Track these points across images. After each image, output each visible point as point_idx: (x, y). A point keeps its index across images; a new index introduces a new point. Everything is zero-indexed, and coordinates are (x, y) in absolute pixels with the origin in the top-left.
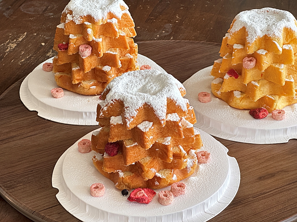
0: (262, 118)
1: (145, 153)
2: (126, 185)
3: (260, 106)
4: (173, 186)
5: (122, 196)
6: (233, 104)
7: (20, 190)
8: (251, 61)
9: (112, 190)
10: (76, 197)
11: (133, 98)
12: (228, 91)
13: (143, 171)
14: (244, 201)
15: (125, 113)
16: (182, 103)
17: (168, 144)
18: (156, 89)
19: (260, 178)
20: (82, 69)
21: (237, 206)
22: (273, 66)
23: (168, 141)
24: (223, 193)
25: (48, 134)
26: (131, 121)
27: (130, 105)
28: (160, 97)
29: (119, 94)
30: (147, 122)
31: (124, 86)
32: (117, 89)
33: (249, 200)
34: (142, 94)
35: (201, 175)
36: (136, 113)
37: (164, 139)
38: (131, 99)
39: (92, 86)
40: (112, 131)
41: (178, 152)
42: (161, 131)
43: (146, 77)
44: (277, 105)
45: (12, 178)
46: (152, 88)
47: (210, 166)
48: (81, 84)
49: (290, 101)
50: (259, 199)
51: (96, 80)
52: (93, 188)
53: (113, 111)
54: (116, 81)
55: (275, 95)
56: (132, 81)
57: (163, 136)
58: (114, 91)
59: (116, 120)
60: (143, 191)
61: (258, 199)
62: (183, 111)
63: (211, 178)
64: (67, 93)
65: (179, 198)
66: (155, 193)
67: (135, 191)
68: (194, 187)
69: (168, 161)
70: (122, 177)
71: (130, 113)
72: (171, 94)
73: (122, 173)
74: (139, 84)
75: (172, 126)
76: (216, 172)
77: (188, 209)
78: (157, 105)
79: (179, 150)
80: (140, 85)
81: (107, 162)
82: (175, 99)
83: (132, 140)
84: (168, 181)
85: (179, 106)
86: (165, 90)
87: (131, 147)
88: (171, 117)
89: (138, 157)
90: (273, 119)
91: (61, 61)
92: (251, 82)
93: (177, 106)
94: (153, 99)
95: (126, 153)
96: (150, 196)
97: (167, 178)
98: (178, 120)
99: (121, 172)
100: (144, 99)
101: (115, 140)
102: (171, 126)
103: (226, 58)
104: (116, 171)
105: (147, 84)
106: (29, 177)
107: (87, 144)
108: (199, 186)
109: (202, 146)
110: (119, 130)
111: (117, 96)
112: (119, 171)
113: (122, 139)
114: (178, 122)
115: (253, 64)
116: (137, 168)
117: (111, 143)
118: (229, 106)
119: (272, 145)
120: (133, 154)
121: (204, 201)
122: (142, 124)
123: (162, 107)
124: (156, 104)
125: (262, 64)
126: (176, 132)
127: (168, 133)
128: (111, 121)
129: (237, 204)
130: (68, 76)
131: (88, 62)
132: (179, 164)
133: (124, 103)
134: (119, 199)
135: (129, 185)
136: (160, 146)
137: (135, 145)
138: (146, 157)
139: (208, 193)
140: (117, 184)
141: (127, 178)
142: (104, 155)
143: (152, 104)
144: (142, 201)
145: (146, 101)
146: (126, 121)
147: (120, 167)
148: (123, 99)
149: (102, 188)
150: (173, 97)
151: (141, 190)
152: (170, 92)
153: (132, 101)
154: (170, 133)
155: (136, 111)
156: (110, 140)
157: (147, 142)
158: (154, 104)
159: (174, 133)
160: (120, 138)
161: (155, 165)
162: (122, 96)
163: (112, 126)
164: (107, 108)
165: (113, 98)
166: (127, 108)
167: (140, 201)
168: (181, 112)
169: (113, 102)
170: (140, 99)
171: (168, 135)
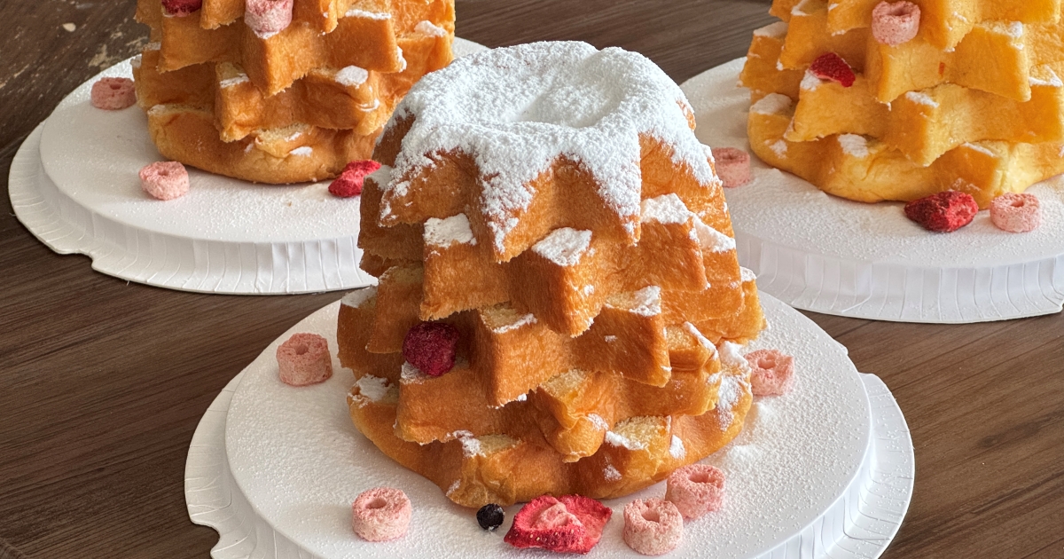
0: (957, 228)
1: (561, 355)
2: (491, 490)
3: (939, 186)
4: (675, 482)
5: (479, 533)
6: (840, 185)
7: (62, 540)
8: (900, 13)
9: (436, 512)
11: (512, 141)
12: (817, 137)
13: (558, 426)
14: (943, 527)
15: (484, 199)
16: (692, 153)
17: (654, 314)
18: (590, 107)
19: (989, 444)
20: (259, 79)
21: (920, 547)
22: (984, 30)
23: (651, 302)
24: (862, 504)
25: (141, 333)
26: (509, 229)
27: (501, 166)
28: (615, 131)
29: (455, 128)
30: (568, 232)
31: (465, 103)
32: (440, 114)
33: (963, 521)
34: (544, 127)
35: (770, 437)
36: (528, 196)
37: (633, 296)
38: (504, 143)
39: (299, 147)
40: (433, 274)
41: (688, 346)
42: (619, 266)
43: (542, 71)
44: (1004, 176)
45: (24, 500)
46: (575, 102)
47: (798, 403)
48: (257, 140)
49: (1046, 165)
50: (999, 516)
51: (311, 124)
52: (363, 507)
53: (432, 197)
54: (432, 87)
55: (993, 140)
56: (491, 86)
57: (631, 284)
58: (429, 119)
59: (448, 230)
60: (561, 506)
61: (993, 515)
62: (701, 184)
63: (808, 447)
64: (201, 180)
65: (704, 523)
66: (606, 513)
67: (532, 508)
68: (752, 482)
69: (655, 383)
70: (478, 457)
71: (505, 199)
72: (652, 120)
73: (474, 440)
74: (523, 93)
75: (664, 243)
76: (825, 424)
78: (606, 161)
79: (690, 340)
80: (527, 96)
81: (415, 399)
82: (669, 139)
83: (510, 305)
84: (655, 460)
85: (684, 166)
86: (630, 107)
87: (514, 331)
88: (656, 208)
89: (537, 371)
90: (997, 231)
91: (173, 56)
92: (902, 96)
93: (677, 166)
94: (591, 138)
95: (493, 358)
96: (591, 523)
97: (651, 448)
98: (685, 220)
99: (471, 438)
100: (555, 141)
101: (444, 312)
102: (658, 244)
103: (804, 14)
104: (448, 435)
105: (552, 89)
106: (91, 492)
107: (311, 349)
108: (768, 477)
109: (764, 327)
110: (462, 269)
111: (447, 138)
112: (460, 437)
113: (473, 302)
114: (685, 225)
115: (910, 24)
116: (535, 415)
117: (431, 325)
118: (822, 194)
119: (1005, 325)
120: (519, 361)
121: (802, 532)
122: (549, 238)
123: (623, 167)
124: (603, 158)
125: (947, 24)
126: (679, 267)
127: (649, 271)
128: (427, 236)
129: (920, 540)
130: (204, 114)
131: (280, 52)
132: (691, 393)
133: (479, 160)
134: (471, 542)
135: (506, 486)
136: (622, 325)
137: (526, 324)
138: (566, 371)
139: (809, 501)
140: (456, 486)
141: (497, 458)
142: (404, 376)
143: (588, 157)
144: (565, 542)
145: (562, 146)
146: (492, 228)
147: (466, 419)
148: (473, 148)
149: (398, 506)
150: (661, 132)
151: (555, 504)
152: (648, 115)
153: (510, 150)
154: (657, 270)
155: (527, 190)
156: (425, 312)
157: (577, 308)
158: (593, 157)
159: (672, 272)
160: (466, 300)
161: (602, 402)
162: (466, 137)
163: (435, 252)
164: (408, 185)
165: (431, 147)
166: (490, 179)
167: (556, 545)
168: (691, 189)
169: (432, 159)
170: (540, 141)
171: (650, 280)
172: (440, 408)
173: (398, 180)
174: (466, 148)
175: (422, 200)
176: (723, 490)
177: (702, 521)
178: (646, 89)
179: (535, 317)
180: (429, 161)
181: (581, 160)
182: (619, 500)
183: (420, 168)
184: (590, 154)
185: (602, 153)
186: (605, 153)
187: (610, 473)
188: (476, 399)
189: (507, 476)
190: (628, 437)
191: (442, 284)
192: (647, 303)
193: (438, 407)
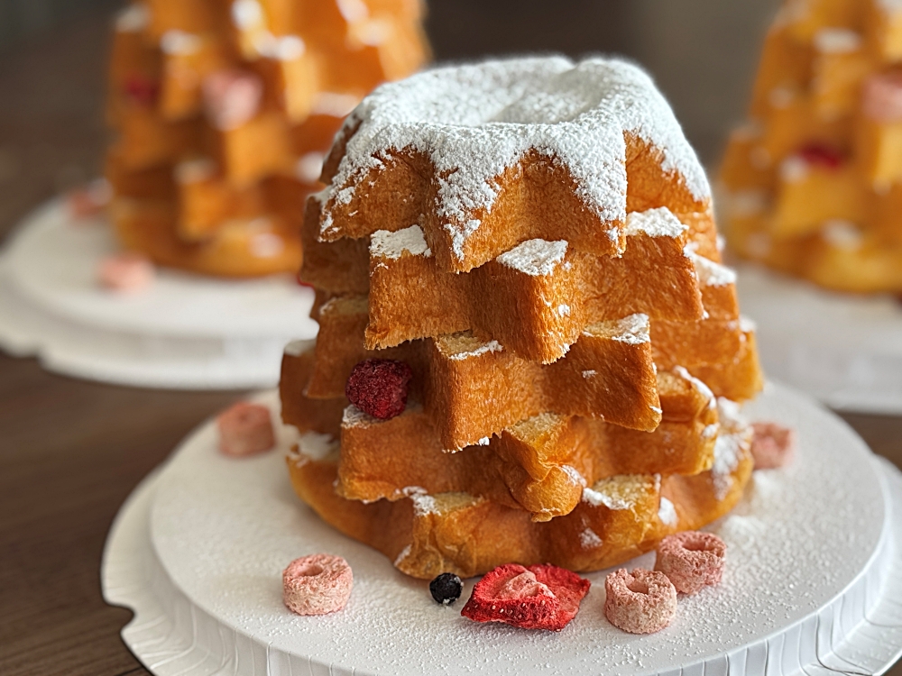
1: (530, 395)
2: (448, 557)
4: (666, 549)
5: (432, 608)
9: (383, 585)
10: (218, 624)
11: (473, 134)
13: (527, 478)
15: (440, 199)
17: (641, 341)
18: (567, 109)
23: (637, 329)
24: (883, 587)
26: (468, 232)
27: (462, 160)
28: (596, 125)
29: (408, 126)
30: (539, 242)
31: (423, 108)
32: (392, 115)
34: (512, 125)
36: (492, 194)
37: (616, 325)
38: (465, 137)
40: (380, 291)
41: (680, 390)
42: (600, 287)
43: (512, 84)
46: (548, 105)
52: (295, 575)
53: (381, 204)
54: (385, 94)
56: (452, 96)
57: (613, 312)
58: (379, 120)
59: (399, 242)
60: (531, 575)
62: (696, 198)
65: (702, 600)
66: (584, 585)
67: (495, 578)
68: (755, 556)
69: (643, 427)
70: (432, 515)
71: (464, 197)
72: (640, 116)
73: (428, 498)
74: (489, 102)
75: (653, 262)
77: (750, 645)
78: (585, 156)
80: (494, 105)
81: (358, 447)
82: (659, 142)
83: (470, 333)
84: (642, 523)
85: (676, 174)
86: (614, 104)
87: (474, 358)
88: (643, 221)
89: (502, 411)
93: (668, 175)
94: (567, 131)
95: (450, 390)
96: (566, 596)
97: (637, 508)
98: (679, 233)
99: (424, 495)
100: (525, 134)
101: (393, 339)
102: (647, 263)
105: (524, 98)
110: (414, 287)
111: (398, 135)
112: (411, 494)
113: (428, 330)
114: (678, 238)
116: (499, 467)
117: (380, 359)
120: (481, 396)
121: (819, 611)
122: (517, 249)
123: (606, 165)
124: (582, 152)
126: (671, 290)
127: (635, 296)
128: (373, 248)
132: (684, 447)
133: (436, 156)
134: (422, 618)
135: (465, 552)
136: (603, 357)
137: (489, 351)
138: (537, 414)
139: (825, 578)
140: (406, 552)
141: (454, 517)
142: (345, 419)
143: (564, 150)
144: (535, 616)
145: (535, 134)
146: (449, 231)
147: (419, 474)
148: (429, 143)
149: (336, 574)
150: (649, 132)
151: (523, 572)
152: (635, 112)
153: (472, 142)
154: (645, 295)
155: (491, 187)
156: (370, 340)
157: (549, 328)
158: (570, 151)
159: (662, 297)
160: (419, 326)
161: (579, 454)
162: (421, 133)
163: (383, 264)
164: (353, 191)
165: (379, 145)
166: (448, 176)
167: (523, 619)
168: (684, 203)
169: (381, 160)
170: (506, 134)
171: (636, 306)
172: (388, 459)
173: (341, 187)
174: (421, 147)
175: (369, 210)
176: (724, 559)
177: (698, 597)
178: (631, 89)
179: (500, 343)
180: (377, 162)
181: (555, 155)
182: (599, 574)
183: (367, 169)
184: (566, 148)
185: (580, 146)
186: (584, 147)
187: (588, 538)
188: (430, 450)
189: (466, 540)
190: (610, 495)
191: (391, 305)
192: (634, 330)
193: (386, 456)
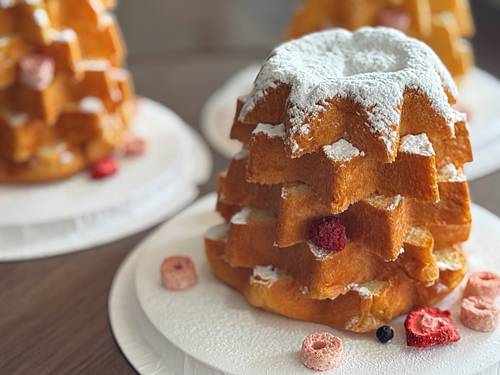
2: (378, 317)
13: (420, 265)
15: (370, 123)
23: (456, 173)
26: (393, 139)
27: (377, 99)
30: (413, 136)
36: (398, 116)
40: (341, 181)
53: (324, 131)
59: (340, 150)
60: (426, 315)
66: (448, 313)
70: (374, 297)
73: (363, 287)
80: (338, 63)
83: (378, 193)
84: (463, 271)
86: (417, 55)
87: (396, 207)
94: (416, 73)
99: (360, 286)
104: (345, 289)
110: (355, 174)
112: (352, 288)
113: (359, 196)
114: (465, 122)
116: (398, 262)
122: (405, 142)
124: (430, 84)
127: (445, 155)
128: (331, 157)
133: (358, 99)
135: (388, 312)
142: (318, 256)
143: (423, 85)
145: (405, 81)
146: (383, 140)
151: (422, 315)
154: (450, 154)
155: (397, 112)
158: (426, 84)
160: (356, 195)
162: (341, 87)
163: (343, 165)
164: (309, 126)
165: (320, 98)
166: (372, 109)
169: (323, 106)
171: (447, 161)
173: (300, 125)
174: (344, 95)
175: (318, 135)
179: (402, 196)
180: (321, 107)
183: (316, 113)
184: (423, 83)
187: (440, 288)
189: (388, 305)
190: (445, 263)
191: (346, 187)
192: (454, 174)
193: (340, 271)
